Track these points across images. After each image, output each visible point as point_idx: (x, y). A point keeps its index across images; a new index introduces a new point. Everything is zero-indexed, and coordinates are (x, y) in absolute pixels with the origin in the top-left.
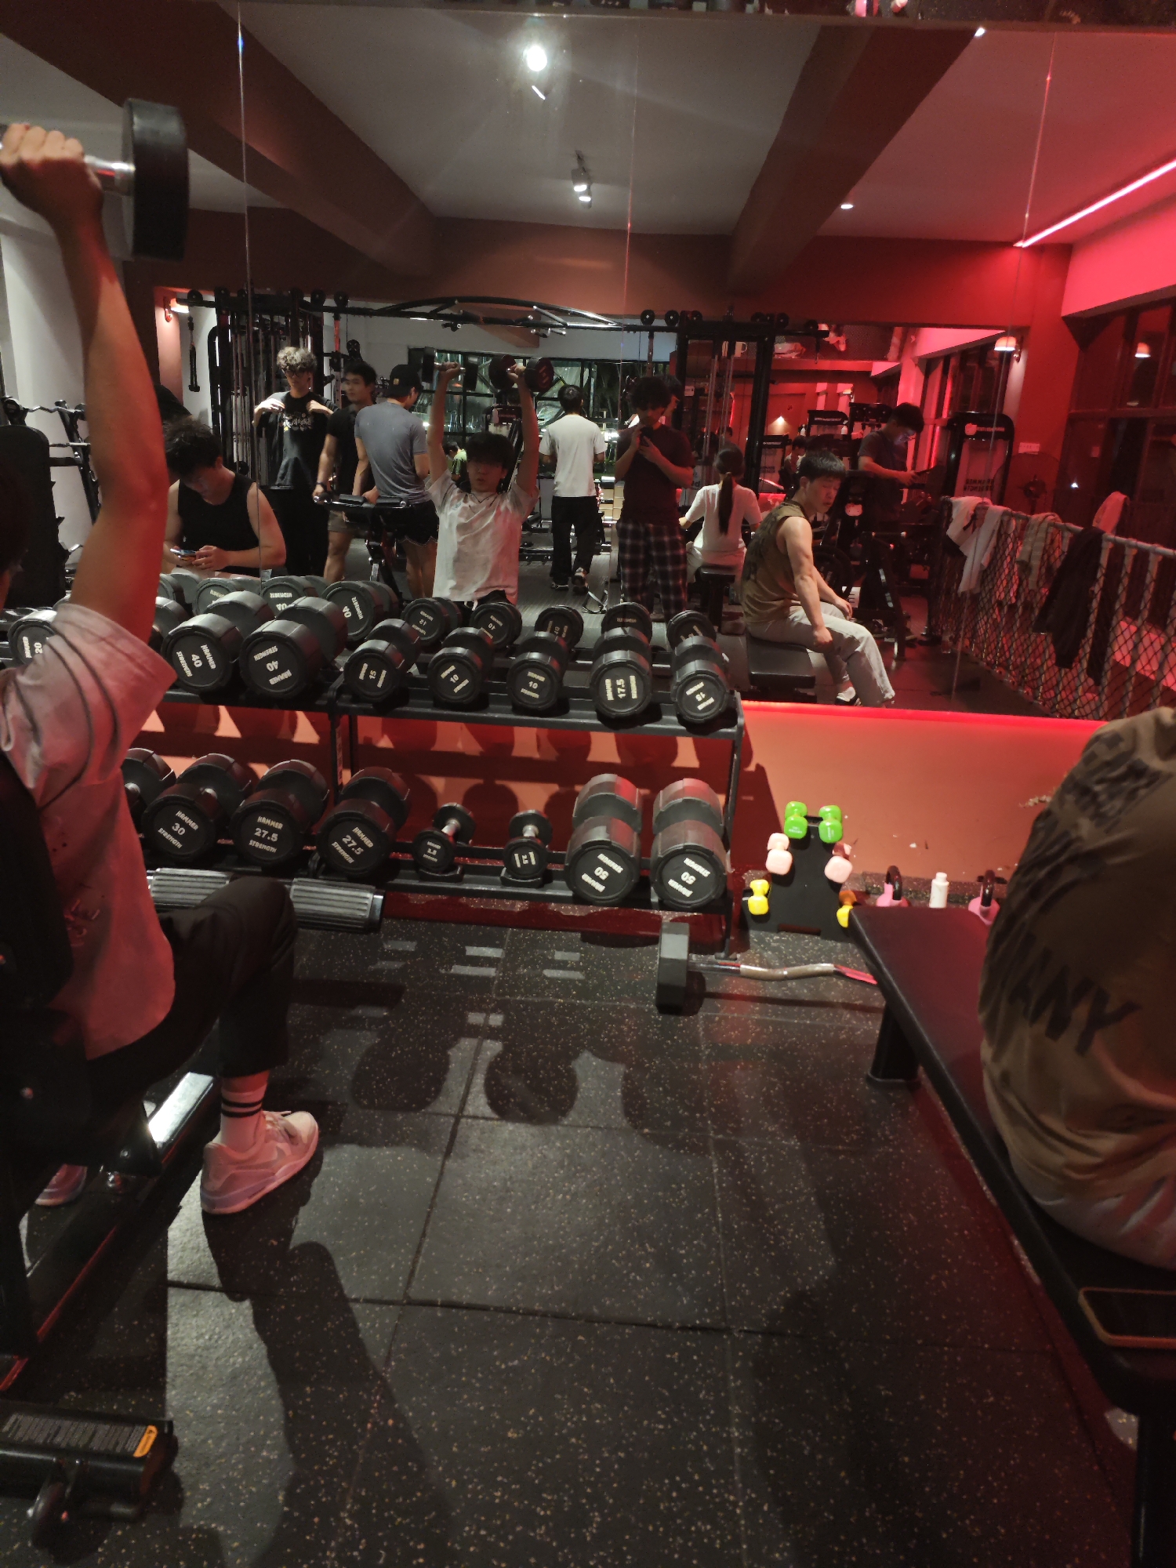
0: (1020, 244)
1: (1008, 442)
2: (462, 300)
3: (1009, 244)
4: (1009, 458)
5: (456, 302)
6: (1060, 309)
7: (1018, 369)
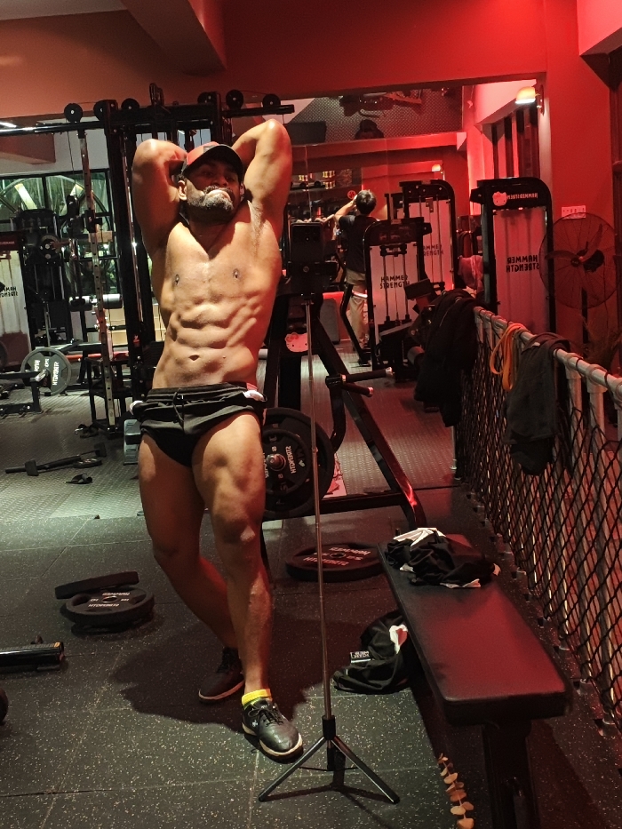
1: (544, 208)
4: (550, 226)
6: (577, 51)
7: (544, 120)
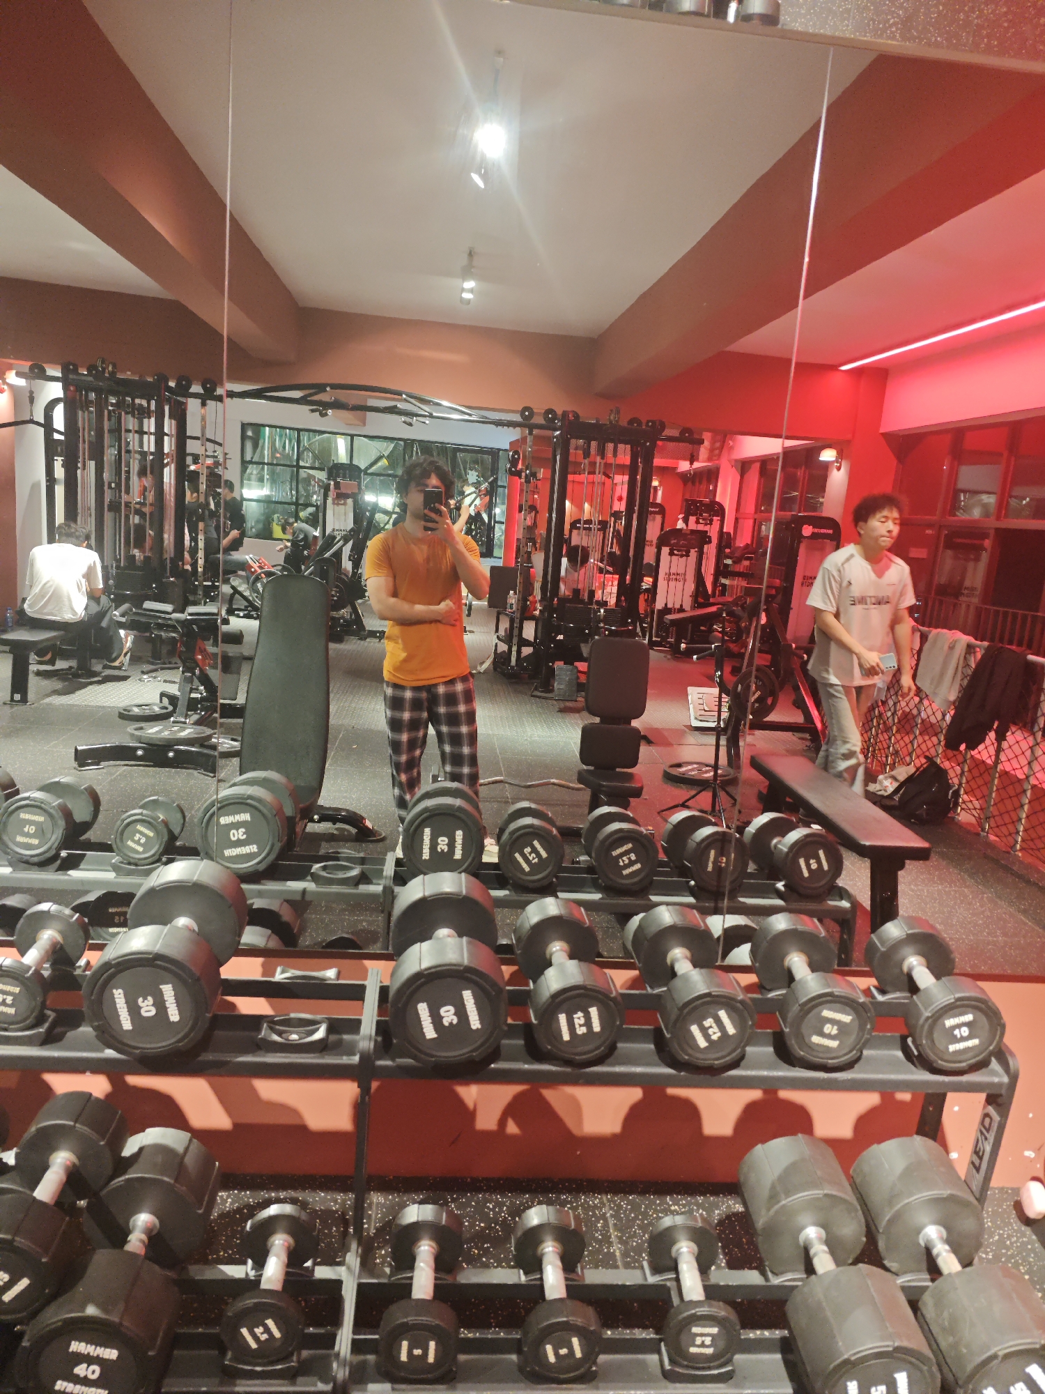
0: (844, 368)
1: (834, 543)
2: (334, 387)
3: (834, 368)
5: (328, 389)
6: (879, 427)
7: (837, 477)
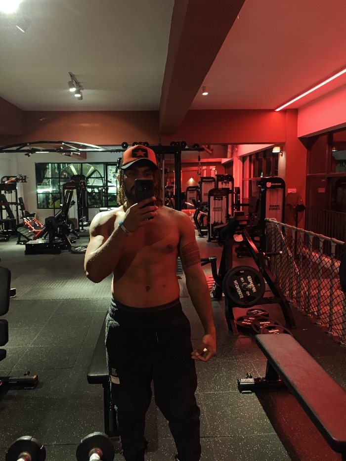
1: (283, 189)
2: (31, 143)
3: (273, 110)
4: (284, 195)
5: (28, 144)
6: (297, 135)
7: (282, 159)
